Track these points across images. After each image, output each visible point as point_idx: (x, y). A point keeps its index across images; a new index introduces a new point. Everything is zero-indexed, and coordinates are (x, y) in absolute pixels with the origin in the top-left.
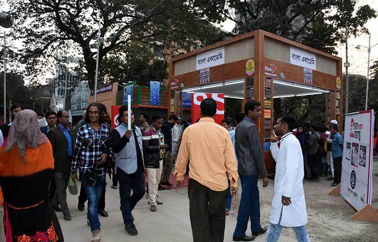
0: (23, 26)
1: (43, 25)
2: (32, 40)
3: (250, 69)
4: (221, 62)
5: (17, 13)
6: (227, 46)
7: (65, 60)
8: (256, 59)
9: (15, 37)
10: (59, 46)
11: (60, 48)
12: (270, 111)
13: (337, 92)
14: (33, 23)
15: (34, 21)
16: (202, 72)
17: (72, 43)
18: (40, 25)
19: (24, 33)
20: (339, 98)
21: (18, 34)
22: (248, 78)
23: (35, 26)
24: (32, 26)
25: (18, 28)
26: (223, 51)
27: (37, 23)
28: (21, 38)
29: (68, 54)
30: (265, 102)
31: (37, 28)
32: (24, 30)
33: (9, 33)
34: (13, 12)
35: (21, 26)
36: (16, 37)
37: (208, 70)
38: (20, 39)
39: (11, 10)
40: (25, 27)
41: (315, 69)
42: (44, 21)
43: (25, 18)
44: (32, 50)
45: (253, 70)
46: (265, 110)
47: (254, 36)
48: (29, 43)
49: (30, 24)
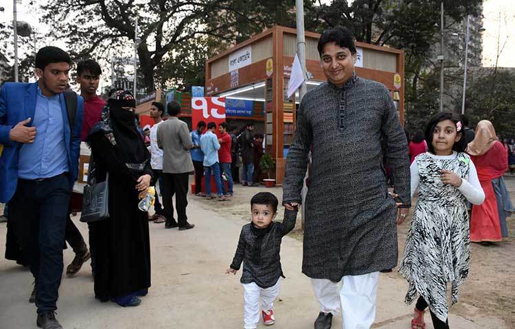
0: (66, 21)
1: (90, 19)
2: (77, 40)
3: (269, 70)
4: (248, 62)
5: (57, 6)
6: (253, 44)
7: (120, 61)
8: (273, 58)
9: (56, 37)
10: (111, 44)
11: (113, 47)
12: (292, 114)
13: (395, 91)
14: (78, 18)
15: (78, 15)
16: (232, 74)
17: (127, 40)
18: (87, 20)
19: (67, 31)
20: (398, 98)
21: (60, 33)
22: (268, 80)
23: (80, 20)
24: (77, 21)
25: (59, 26)
26: (249, 50)
27: (82, 17)
28: (64, 37)
29: (123, 54)
30: (285, 104)
31: (83, 23)
32: (66, 28)
33: (49, 33)
34: (53, 5)
35: (62, 23)
36: (58, 36)
37: (237, 72)
38: (62, 38)
39: (49, 4)
40: (68, 24)
41: (362, 66)
42: (91, 14)
43: (67, 11)
44: (78, 52)
45: (272, 70)
46: (285, 114)
47: (272, 33)
48: (74, 43)
49: (74, 20)
